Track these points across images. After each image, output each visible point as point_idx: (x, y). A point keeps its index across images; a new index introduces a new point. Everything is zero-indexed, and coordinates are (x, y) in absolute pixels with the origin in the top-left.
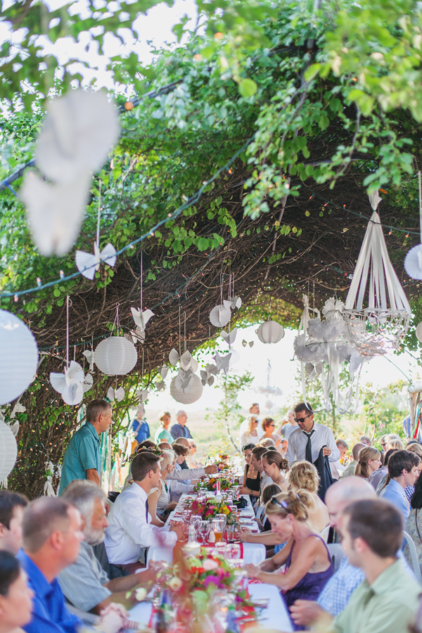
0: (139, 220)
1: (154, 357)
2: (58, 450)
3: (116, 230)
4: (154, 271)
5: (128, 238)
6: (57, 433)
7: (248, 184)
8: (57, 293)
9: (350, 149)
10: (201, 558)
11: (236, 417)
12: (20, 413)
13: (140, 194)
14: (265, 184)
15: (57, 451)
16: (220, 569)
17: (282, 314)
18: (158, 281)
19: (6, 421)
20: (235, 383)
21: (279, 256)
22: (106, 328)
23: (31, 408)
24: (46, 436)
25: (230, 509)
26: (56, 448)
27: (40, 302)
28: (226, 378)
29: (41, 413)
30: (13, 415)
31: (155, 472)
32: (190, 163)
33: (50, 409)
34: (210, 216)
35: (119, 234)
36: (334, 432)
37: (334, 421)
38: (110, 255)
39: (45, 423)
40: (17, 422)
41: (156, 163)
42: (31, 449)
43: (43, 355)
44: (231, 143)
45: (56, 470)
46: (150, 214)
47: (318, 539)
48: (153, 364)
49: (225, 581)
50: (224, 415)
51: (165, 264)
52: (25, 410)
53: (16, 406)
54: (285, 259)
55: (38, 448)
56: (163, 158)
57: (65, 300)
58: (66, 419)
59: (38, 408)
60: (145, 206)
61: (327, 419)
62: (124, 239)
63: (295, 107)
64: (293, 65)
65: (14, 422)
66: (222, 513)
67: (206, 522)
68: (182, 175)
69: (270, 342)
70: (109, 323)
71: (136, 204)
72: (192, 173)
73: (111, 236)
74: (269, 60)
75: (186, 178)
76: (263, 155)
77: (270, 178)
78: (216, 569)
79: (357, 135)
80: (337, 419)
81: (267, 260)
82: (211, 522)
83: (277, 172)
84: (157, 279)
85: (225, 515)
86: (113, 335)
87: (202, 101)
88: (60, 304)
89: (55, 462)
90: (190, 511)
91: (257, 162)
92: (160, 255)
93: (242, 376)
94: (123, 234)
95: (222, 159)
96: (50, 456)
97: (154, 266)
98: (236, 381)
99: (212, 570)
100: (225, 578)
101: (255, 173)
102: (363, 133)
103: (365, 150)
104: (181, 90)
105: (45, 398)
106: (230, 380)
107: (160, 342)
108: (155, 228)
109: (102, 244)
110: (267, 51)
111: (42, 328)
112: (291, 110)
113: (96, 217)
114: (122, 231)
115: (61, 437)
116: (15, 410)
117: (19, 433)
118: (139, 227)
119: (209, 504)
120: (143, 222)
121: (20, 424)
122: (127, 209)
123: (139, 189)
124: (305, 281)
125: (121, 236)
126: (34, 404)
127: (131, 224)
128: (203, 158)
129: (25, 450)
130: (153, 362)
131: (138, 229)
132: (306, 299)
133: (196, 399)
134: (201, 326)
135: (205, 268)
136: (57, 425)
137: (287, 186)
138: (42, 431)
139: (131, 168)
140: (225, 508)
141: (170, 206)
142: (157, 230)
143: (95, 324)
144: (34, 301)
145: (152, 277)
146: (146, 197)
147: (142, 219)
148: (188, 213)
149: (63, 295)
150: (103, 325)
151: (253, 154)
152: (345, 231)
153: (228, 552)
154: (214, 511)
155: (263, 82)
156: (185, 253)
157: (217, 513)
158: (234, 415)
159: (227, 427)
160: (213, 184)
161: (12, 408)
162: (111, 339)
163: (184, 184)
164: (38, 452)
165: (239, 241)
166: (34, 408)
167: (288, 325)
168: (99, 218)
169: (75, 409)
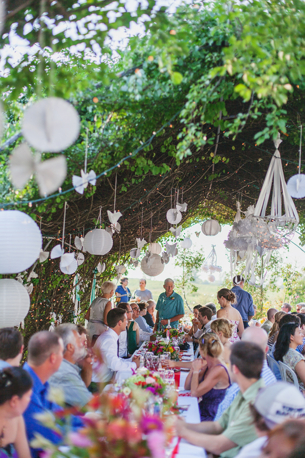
0: (114, 153)
1: (128, 242)
2: (59, 304)
3: (98, 160)
4: (126, 185)
5: (106, 165)
6: (58, 293)
7: (179, 136)
8: (58, 200)
9: (246, 116)
10: (145, 376)
11: (190, 287)
12: (34, 278)
13: (114, 137)
14: (190, 136)
15: (59, 306)
16: (156, 384)
17: (223, 214)
18: (128, 192)
19: (24, 283)
20: (190, 262)
21: (216, 176)
22: (93, 223)
23: (41, 275)
24: (52, 295)
25: (174, 349)
26: (58, 304)
27: (47, 206)
28: (184, 259)
29: (48, 279)
30: (29, 280)
31: (123, 322)
32: (147, 117)
33: (55, 276)
34: (163, 150)
35: (100, 162)
36: (261, 300)
37: (262, 292)
38: (92, 178)
39: (50, 285)
40: (32, 285)
41: (125, 117)
42: (41, 303)
43: (50, 239)
44: (176, 104)
45: (58, 318)
46: (121, 150)
47: (222, 368)
48: (128, 247)
49: (159, 391)
50: (182, 285)
51: (133, 181)
52: (37, 276)
53: (31, 273)
54: (220, 177)
55: (45, 303)
56: (129, 115)
57: (64, 204)
58: (66, 283)
59: (47, 275)
60: (117, 145)
61: (256, 291)
62: (103, 166)
63: (214, 85)
64: (214, 58)
65: (30, 284)
66: (168, 351)
67: (156, 357)
68: (143, 125)
69: (210, 235)
70: (95, 219)
71: (111, 143)
72: (149, 123)
73: (94, 163)
74: (199, 54)
75: (145, 127)
76: (190, 118)
77: (193, 133)
78: (154, 383)
79: (251, 107)
80: (264, 291)
81: (207, 177)
82: (159, 357)
83: (200, 128)
84: (128, 190)
85: (170, 353)
86: (97, 228)
87: (154, 80)
88: (60, 207)
89: (57, 313)
90: (147, 349)
91: (186, 122)
92: (130, 175)
93: (195, 257)
94: (102, 163)
95: (169, 115)
96: (54, 309)
97: (126, 182)
98: (191, 261)
99: (151, 384)
100: (159, 389)
101: (184, 130)
102: (255, 105)
103: (255, 117)
104: (140, 73)
105: (51, 269)
106: (187, 259)
107: (132, 233)
108: (124, 159)
109: (89, 169)
110: (197, 48)
111: (50, 221)
112: (211, 87)
113: (85, 151)
114: (102, 161)
115: (62, 296)
116: (30, 276)
117: (33, 292)
118: (114, 158)
119: (160, 345)
120: (116, 155)
121: (34, 286)
122: (105, 147)
123: (113, 134)
124: (237, 192)
125: (101, 164)
126: (43, 272)
127: (108, 156)
128: (156, 114)
129: (37, 304)
130: (127, 246)
131: (113, 159)
132: (239, 204)
133: (160, 273)
134: (160, 222)
135: (161, 184)
136: (59, 288)
137: (205, 138)
138: (49, 291)
139: (108, 120)
140: (171, 348)
141: (134, 144)
142: (126, 160)
143: (85, 220)
144: (43, 205)
145: (124, 189)
146: (118, 139)
147: (115, 153)
148: (147, 149)
149: (62, 202)
150: (91, 220)
151: (184, 117)
152: (259, 160)
153: (167, 375)
154: (163, 349)
155: (194, 68)
156: (148, 173)
157: (165, 351)
158: (189, 285)
159: (184, 294)
160: (164, 130)
161: (28, 275)
162: (96, 230)
163: (144, 131)
164: (45, 306)
165: (185, 166)
166: (44, 275)
167: (228, 222)
168: (86, 152)
169: (71, 277)
